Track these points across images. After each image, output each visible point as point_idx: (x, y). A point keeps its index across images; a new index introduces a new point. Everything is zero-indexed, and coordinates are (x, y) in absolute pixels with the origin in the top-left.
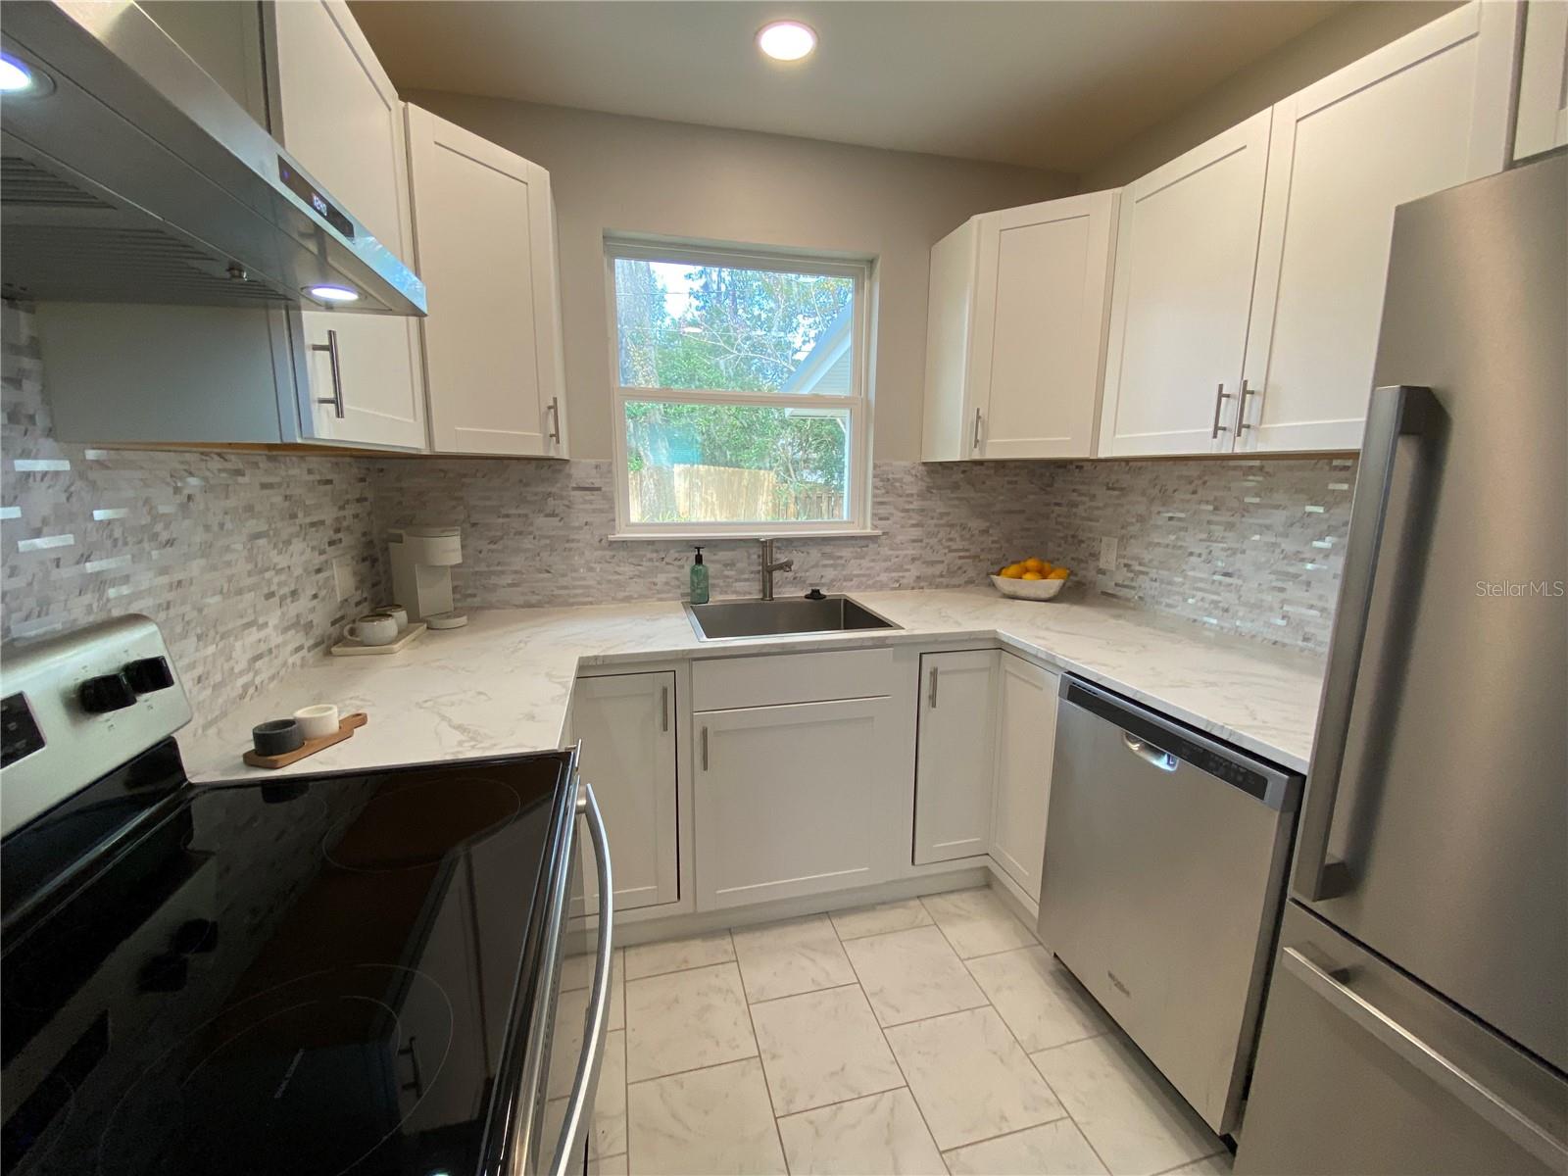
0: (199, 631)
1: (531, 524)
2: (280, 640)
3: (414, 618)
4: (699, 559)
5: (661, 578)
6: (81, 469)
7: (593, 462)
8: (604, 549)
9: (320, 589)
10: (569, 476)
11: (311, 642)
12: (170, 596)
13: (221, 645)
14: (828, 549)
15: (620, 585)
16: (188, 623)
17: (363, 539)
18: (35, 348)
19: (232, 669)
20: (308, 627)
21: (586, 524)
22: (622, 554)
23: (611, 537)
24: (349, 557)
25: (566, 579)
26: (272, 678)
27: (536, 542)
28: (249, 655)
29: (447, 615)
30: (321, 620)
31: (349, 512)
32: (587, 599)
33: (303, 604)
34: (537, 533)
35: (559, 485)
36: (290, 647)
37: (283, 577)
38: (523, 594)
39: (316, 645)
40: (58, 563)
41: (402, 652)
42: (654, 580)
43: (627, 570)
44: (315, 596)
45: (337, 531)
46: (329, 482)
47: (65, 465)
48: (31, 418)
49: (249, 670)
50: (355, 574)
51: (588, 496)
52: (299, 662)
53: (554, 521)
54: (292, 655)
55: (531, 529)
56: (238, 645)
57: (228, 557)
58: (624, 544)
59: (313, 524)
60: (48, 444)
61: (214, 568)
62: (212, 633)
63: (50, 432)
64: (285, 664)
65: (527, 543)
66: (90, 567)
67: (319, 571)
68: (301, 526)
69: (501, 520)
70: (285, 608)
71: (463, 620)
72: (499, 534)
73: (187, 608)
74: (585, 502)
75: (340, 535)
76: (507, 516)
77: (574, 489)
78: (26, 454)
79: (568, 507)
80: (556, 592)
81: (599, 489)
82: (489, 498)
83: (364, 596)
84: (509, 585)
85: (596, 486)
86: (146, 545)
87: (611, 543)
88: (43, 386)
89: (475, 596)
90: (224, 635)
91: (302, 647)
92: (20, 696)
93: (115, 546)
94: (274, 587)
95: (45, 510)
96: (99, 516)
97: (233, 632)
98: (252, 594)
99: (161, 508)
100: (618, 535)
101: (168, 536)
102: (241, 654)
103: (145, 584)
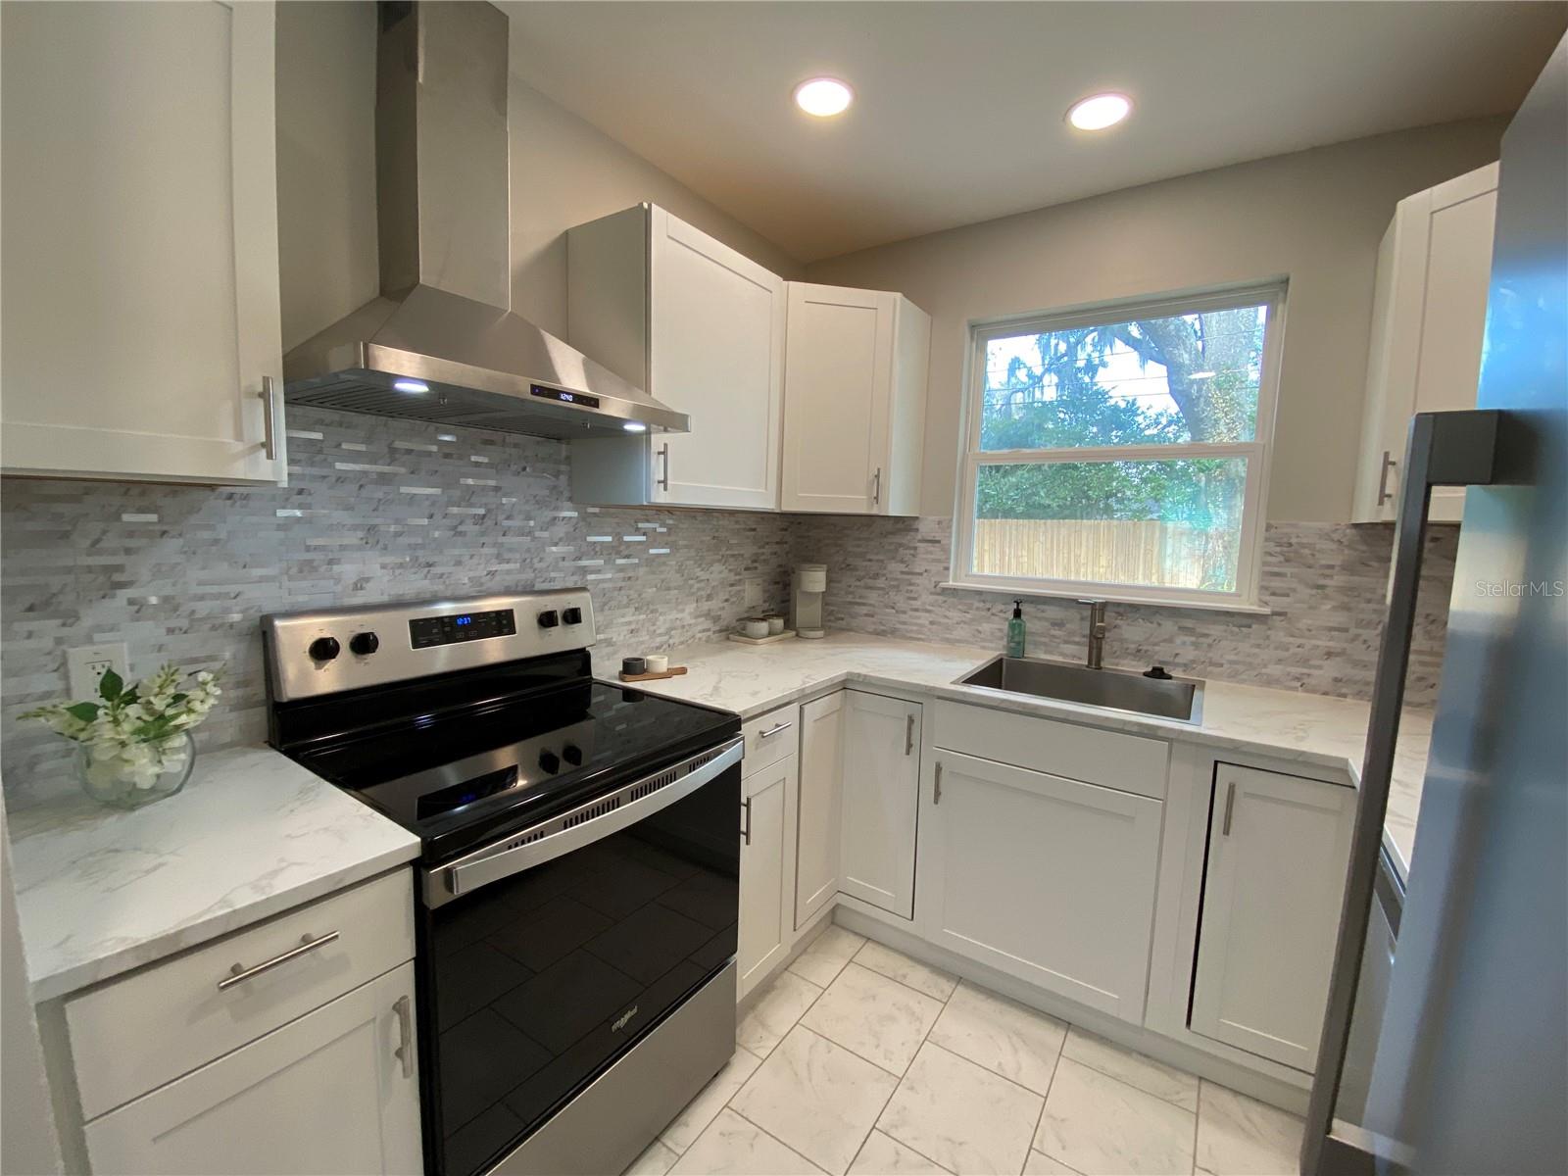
0: (637, 605)
1: (885, 569)
2: (693, 621)
3: (789, 625)
4: (1018, 614)
5: (986, 627)
6: (584, 517)
7: (937, 518)
8: (939, 594)
9: (731, 596)
10: (917, 530)
11: (718, 628)
12: (623, 584)
13: (650, 616)
14: (1189, 623)
15: (948, 628)
16: (631, 600)
17: (779, 570)
18: (568, 460)
19: (655, 631)
20: (716, 619)
21: (926, 571)
22: (951, 600)
23: (943, 585)
24: (760, 581)
25: (904, 616)
26: (682, 643)
27: (886, 582)
28: (667, 625)
29: (813, 629)
30: (728, 615)
31: (767, 550)
32: (920, 636)
33: (715, 604)
34: (888, 576)
35: (909, 537)
36: (700, 628)
37: (702, 585)
38: (874, 623)
39: (721, 631)
40: (564, 559)
41: (764, 646)
42: (980, 628)
43: (955, 615)
44: (727, 600)
45: (755, 561)
46: (754, 530)
47: (575, 514)
48: (562, 493)
49: (666, 634)
50: (765, 591)
51: (930, 547)
52: (704, 639)
53: (902, 567)
54: (700, 632)
55: (885, 572)
56: (661, 618)
57: (663, 568)
58: (954, 592)
59: (733, 556)
60: (569, 504)
61: (654, 573)
62: (645, 608)
63: (570, 499)
64: (693, 637)
65: (881, 583)
66: (583, 563)
67: (732, 585)
68: (723, 556)
69: (865, 563)
70: (700, 604)
71: (820, 633)
72: (863, 574)
73: (632, 592)
74: (928, 552)
75: (755, 565)
76: (870, 560)
77: (920, 541)
78: (556, 508)
79: (914, 556)
80: (898, 626)
81: (939, 542)
82: (858, 546)
83: (772, 607)
84: (866, 615)
85: (937, 539)
86: (614, 556)
87: (944, 590)
88: (570, 477)
89: (842, 619)
90: (652, 612)
91: (708, 630)
92: (511, 611)
93: (595, 555)
94: (694, 590)
95: (562, 535)
96: (589, 539)
97: (660, 610)
98: (676, 591)
99: (627, 538)
100: (951, 583)
101: (626, 553)
102: (663, 623)
103: (609, 576)
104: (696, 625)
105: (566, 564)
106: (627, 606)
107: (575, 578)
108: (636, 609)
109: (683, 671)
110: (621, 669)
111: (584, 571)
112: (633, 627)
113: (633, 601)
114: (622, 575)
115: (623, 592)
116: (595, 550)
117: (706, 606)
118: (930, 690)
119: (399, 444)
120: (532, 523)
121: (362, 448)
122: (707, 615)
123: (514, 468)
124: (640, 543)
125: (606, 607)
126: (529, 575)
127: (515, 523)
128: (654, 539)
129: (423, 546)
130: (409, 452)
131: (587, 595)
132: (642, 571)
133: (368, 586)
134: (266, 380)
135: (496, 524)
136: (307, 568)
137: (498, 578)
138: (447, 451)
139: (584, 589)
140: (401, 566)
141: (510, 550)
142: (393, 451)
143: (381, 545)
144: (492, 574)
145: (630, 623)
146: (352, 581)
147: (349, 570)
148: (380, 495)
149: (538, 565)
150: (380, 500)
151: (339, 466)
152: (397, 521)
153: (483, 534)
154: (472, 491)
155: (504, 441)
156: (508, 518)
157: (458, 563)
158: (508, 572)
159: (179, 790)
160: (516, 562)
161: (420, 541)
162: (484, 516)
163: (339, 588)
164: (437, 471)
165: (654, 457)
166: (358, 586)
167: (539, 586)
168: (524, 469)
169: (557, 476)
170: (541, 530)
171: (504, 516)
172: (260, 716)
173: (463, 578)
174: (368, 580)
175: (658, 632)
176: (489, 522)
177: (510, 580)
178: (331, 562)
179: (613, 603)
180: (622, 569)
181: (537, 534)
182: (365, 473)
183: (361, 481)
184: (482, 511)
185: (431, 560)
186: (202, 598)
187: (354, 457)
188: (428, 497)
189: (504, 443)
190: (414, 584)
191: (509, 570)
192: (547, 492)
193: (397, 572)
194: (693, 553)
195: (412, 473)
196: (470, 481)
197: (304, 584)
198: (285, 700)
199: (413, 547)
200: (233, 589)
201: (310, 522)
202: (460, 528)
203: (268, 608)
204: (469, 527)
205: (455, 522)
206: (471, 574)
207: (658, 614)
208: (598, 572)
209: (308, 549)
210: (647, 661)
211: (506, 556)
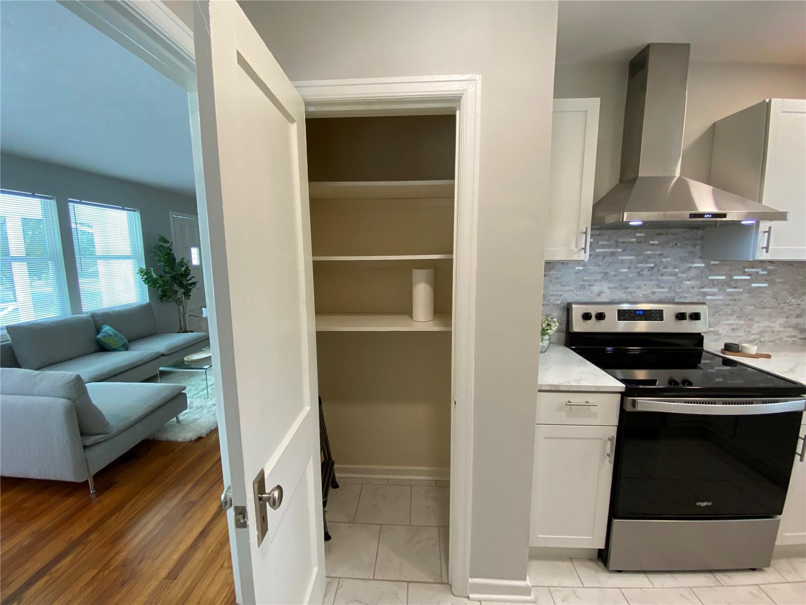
0: (738, 315)
2: (781, 329)
6: (708, 266)
11: (803, 336)
12: (730, 302)
13: (747, 322)
18: (702, 238)
19: (750, 331)
20: (803, 331)
26: (771, 341)
28: (760, 329)
37: (793, 307)
40: (693, 288)
47: (703, 265)
48: (696, 254)
49: (759, 334)
52: (791, 341)
54: (787, 337)
56: (756, 324)
60: (700, 260)
61: (753, 298)
62: (744, 317)
63: (701, 257)
66: (704, 290)
73: (736, 307)
78: (692, 262)
86: (725, 287)
88: (702, 247)
90: (750, 320)
91: (795, 337)
92: (662, 311)
93: (713, 286)
94: (785, 310)
95: (693, 275)
96: (710, 278)
97: (756, 320)
98: (770, 310)
99: (735, 277)
101: (735, 285)
102: (756, 328)
103: (721, 297)
104: (784, 332)
105: (694, 290)
106: (732, 315)
107: (699, 297)
108: (738, 317)
109: (769, 356)
110: (723, 348)
111: (705, 294)
112: (734, 327)
113: (736, 313)
114: (730, 297)
115: (729, 307)
116: (713, 283)
117: (794, 321)
119: (620, 240)
120: (677, 270)
121: (606, 243)
122: (796, 327)
123: (670, 245)
124: (745, 280)
125: (718, 314)
126: (672, 294)
127: (670, 270)
128: (756, 278)
129: (624, 280)
130: (623, 242)
131: (706, 307)
132: (744, 296)
133: (602, 295)
134: (587, 228)
135: (659, 271)
136: (583, 287)
137: (657, 295)
138: (639, 240)
139: (703, 303)
140: (615, 288)
141: (664, 282)
142: (617, 242)
143: (609, 279)
144: (654, 293)
145: (732, 324)
146: (597, 292)
147: (596, 289)
148: (610, 260)
149: (677, 290)
150: (610, 262)
151: (597, 250)
152: (616, 270)
153: (652, 275)
154: (649, 256)
155: (667, 233)
156: (665, 268)
157: (639, 288)
158: (662, 292)
160: (666, 288)
161: (624, 278)
162: (653, 268)
163: (592, 295)
164: (634, 249)
166: (599, 295)
167: (677, 300)
168: (676, 245)
169: (694, 246)
170: (682, 273)
171: (662, 267)
172: (563, 335)
173: (640, 294)
174: (602, 293)
175: (753, 332)
176: (655, 270)
177: (662, 296)
178: (590, 286)
179: (722, 312)
180: (730, 294)
181: (680, 275)
182: (606, 252)
183: (604, 256)
184: (653, 265)
185: (627, 286)
186: (552, 295)
187: (603, 246)
188: (629, 260)
190: (619, 295)
191: (662, 293)
192: (687, 255)
193: (614, 290)
194: (788, 286)
195: (624, 251)
196: (649, 253)
197: (581, 293)
198: (573, 332)
199: (620, 280)
200: (560, 293)
201: (585, 271)
202: (641, 273)
203: (569, 301)
204: (645, 272)
205: (639, 270)
206: (644, 293)
207: (753, 322)
208: (713, 295)
209: (584, 281)
210: (742, 346)
211: (662, 285)
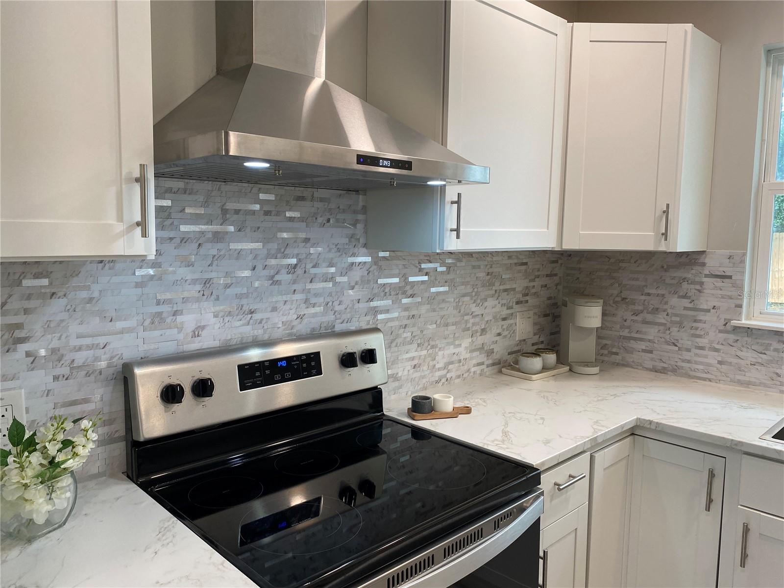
0: (419, 342)
1: (666, 303)
2: (468, 356)
3: (562, 360)
6: (376, 261)
7: (727, 252)
8: (727, 332)
9: (503, 330)
10: (704, 264)
11: (490, 362)
15: (740, 369)
17: (549, 302)
18: (364, 210)
20: (490, 353)
21: (714, 307)
22: (745, 340)
23: (734, 323)
24: (531, 313)
25: (689, 354)
26: (459, 377)
27: (668, 318)
28: (445, 360)
29: (587, 364)
30: (501, 349)
31: (537, 283)
33: (489, 338)
34: (670, 311)
35: (693, 272)
36: (474, 362)
37: (477, 320)
38: (652, 359)
39: (493, 364)
40: (359, 301)
41: (539, 382)
43: (749, 356)
44: (499, 334)
45: (527, 295)
46: (526, 264)
47: (369, 259)
48: (358, 240)
49: (444, 368)
50: (535, 324)
51: (719, 283)
52: (478, 372)
53: (685, 303)
54: (474, 366)
55: (665, 307)
56: (440, 353)
57: (442, 305)
58: (749, 331)
59: (505, 290)
60: (364, 250)
61: (434, 310)
63: (365, 246)
64: (469, 370)
65: (661, 318)
67: (504, 319)
68: (496, 291)
69: (643, 298)
70: (474, 339)
71: (596, 370)
72: (641, 308)
74: (716, 288)
75: (527, 298)
76: (649, 294)
77: (706, 276)
78: (353, 255)
79: (699, 291)
80: (680, 364)
81: (730, 277)
82: (637, 279)
83: (541, 339)
84: (644, 351)
85: (727, 274)
86: (400, 296)
88: (365, 225)
89: (617, 354)
90: (433, 347)
91: (482, 364)
92: (319, 353)
93: (385, 295)
94: (469, 325)
95: (358, 279)
96: (380, 281)
97: (439, 346)
98: (454, 327)
99: (411, 279)
100: (744, 322)
101: (410, 292)
102: (441, 359)
103: (396, 315)
104: (471, 358)
105: (361, 305)
106: (411, 342)
107: (368, 318)
108: (419, 345)
109: (467, 411)
110: (410, 407)
111: (375, 311)
112: (416, 362)
113: (416, 338)
114: (406, 314)
115: (407, 329)
116: (384, 291)
117: (480, 340)
118: (736, 445)
119: (230, 206)
120: (333, 270)
121: (201, 211)
122: (481, 349)
123: (320, 220)
124: (423, 282)
125: (394, 344)
126: (331, 317)
127: (321, 270)
128: (434, 278)
129: (246, 295)
130: (237, 212)
131: (380, 336)
132: (424, 309)
133: (204, 333)
134: (142, 167)
135: (305, 272)
136: (158, 320)
137: (305, 321)
138: (266, 208)
139: (376, 330)
140: (230, 314)
141: (316, 295)
142: (225, 212)
143: (214, 296)
144: (300, 317)
145: (413, 359)
146: (191, 330)
147: (189, 320)
148: (214, 252)
149: (337, 308)
150: (214, 256)
151: (183, 228)
152: (227, 275)
153: (295, 282)
154: (286, 244)
155: (313, 196)
156: (314, 267)
157: (274, 309)
158: (315, 315)
159: (64, 523)
160: (320, 306)
161: (245, 291)
162: (295, 266)
163: (181, 336)
164: (259, 228)
165: (448, 207)
166: (196, 334)
167: (339, 328)
168: (328, 221)
169: (354, 225)
170: (341, 275)
171: (311, 265)
172: (119, 449)
173: (278, 321)
174: (203, 328)
175: (437, 366)
176: (299, 271)
177: (315, 323)
178: (175, 314)
179: (399, 340)
180: (406, 308)
181: (338, 279)
182: (202, 233)
183: (200, 240)
184: (294, 261)
185: (253, 307)
186: (80, 349)
187: (196, 219)
188: (251, 251)
189: (313, 199)
190: (239, 329)
192: (346, 240)
193: (227, 319)
194: (469, 289)
195: (239, 230)
196: (285, 235)
197: (157, 333)
198: (142, 439)
199: (239, 296)
200: (102, 340)
201: (160, 279)
202: (277, 278)
203: (128, 355)
204: (284, 277)
205: (272, 272)
206: (285, 319)
207: (437, 349)
208: (387, 311)
209: (158, 303)
210: (434, 399)
211: (313, 301)
